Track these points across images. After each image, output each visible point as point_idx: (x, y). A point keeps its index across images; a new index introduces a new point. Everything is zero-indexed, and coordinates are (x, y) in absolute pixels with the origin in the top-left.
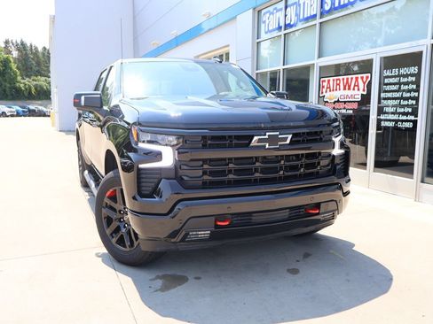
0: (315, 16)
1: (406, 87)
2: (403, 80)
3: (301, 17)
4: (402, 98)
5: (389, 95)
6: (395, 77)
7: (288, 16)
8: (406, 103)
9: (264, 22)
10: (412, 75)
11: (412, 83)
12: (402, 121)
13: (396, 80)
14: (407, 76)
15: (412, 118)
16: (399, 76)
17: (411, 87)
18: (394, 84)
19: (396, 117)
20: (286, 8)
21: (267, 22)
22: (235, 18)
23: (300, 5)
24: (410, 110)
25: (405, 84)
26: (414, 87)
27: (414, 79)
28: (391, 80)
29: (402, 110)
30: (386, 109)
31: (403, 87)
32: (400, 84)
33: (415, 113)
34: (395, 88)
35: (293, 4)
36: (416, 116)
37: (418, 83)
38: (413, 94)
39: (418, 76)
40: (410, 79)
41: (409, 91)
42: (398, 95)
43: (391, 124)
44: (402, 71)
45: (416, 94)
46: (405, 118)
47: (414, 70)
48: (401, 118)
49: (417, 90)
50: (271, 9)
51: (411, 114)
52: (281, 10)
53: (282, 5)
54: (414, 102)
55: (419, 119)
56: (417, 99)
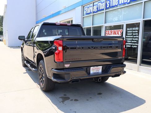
2: (133, 32)
3: (99, 9)
5: (129, 37)
7: (94, 9)
8: (135, 39)
9: (86, 10)
13: (131, 32)
14: (135, 30)
15: (137, 44)
19: (131, 44)
20: (93, 6)
22: (75, 8)
23: (98, 5)
24: (136, 42)
27: (137, 31)
29: (133, 42)
30: (128, 41)
31: (134, 34)
34: (131, 34)
35: (96, 5)
37: (138, 33)
38: (137, 36)
41: (135, 35)
42: (132, 37)
43: (130, 46)
44: (133, 29)
46: (134, 44)
47: (137, 28)
50: (88, 6)
52: (92, 6)
53: (92, 5)
55: (139, 44)
56: (138, 38)
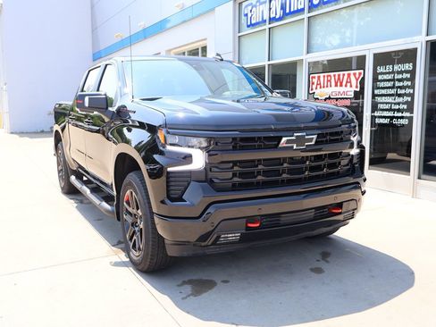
0: (303, 10)
1: (401, 84)
2: (398, 76)
3: (288, 11)
4: (396, 95)
5: (384, 92)
6: (389, 73)
7: (273, 9)
8: (401, 100)
9: (246, 15)
10: (407, 72)
11: (407, 79)
12: (398, 118)
13: (390, 77)
14: (401, 72)
15: (408, 114)
16: (393, 72)
17: (406, 83)
18: (389, 80)
19: (391, 114)
21: (249, 15)
22: (213, 9)
24: (405, 107)
25: (399, 80)
26: (409, 83)
27: (409, 76)
28: (386, 77)
29: (397, 107)
30: (381, 106)
31: (398, 84)
32: (393, 80)
33: (410, 109)
34: (390, 84)
36: (412, 113)
37: (412, 79)
38: (408, 91)
39: (413, 72)
40: (405, 76)
41: (403, 87)
42: (392, 91)
43: (386, 121)
44: (396, 68)
45: (411, 91)
46: (400, 114)
47: (408, 66)
48: (396, 115)
49: (413, 87)
51: (406, 111)
54: (409, 99)
55: (415, 115)
56: (412, 96)
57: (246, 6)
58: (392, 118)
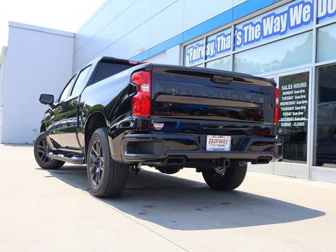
0: (229, 49)
1: (299, 97)
2: (296, 92)
3: (219, 50)
4: (296, 105)
5: (287, 103)
6: (290, 90)
7: (208, 50)
8: (299, 108)
9: (189, 54)
10: (302, 88)
11: (303, 94)
12: (297, 122)
13: (291, 93)
14: (299, 89)
15: (304, 119)
16: (293, 89)
17: (302, 97)
18: (290, 95)
19: (291, 119)
20: (206, 44)
22: (165, 51)
23: (217, 42)
24: (302, 113)
25: (298, 95)
26: (305, 97)
27: (304, 91)
28: (288, 93)
29: (296, 114)
30: (285, 114)
31: (296, 97)
32: (294, 95)
33: (305, 115)
34: (291, 98)
35: (212, 41)
36: (307, 118)
37: (307, 93)
38: (303, 102)
39: (307, 89)
40: (301, 91)
41: (300, 100)
42: (293, 103)
43: (289, 125)
44: (295, 86)
45: (306, 102)
46: (299, 119)
47: (303, 85)
48: (295, 120)
49: (307, 99)
50: (194, 45)
51: (303, 116)
52: (203, 45)
53: (203, 42)
54: (305, 108)
55: (309, 119)
56: (307, 105)
57: (189, 48)
58: (292, 122)
